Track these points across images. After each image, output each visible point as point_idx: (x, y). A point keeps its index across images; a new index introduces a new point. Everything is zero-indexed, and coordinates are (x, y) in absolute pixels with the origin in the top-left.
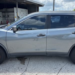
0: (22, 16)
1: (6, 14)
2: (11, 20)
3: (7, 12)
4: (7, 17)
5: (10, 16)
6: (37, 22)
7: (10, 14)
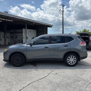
0: (30, 36)
1: (14, 35)
2: (19, 40)
3: (15, 33)
4: (15, 38)
5: (18, 37)
6: (45, 41)
7: (18, 34)
